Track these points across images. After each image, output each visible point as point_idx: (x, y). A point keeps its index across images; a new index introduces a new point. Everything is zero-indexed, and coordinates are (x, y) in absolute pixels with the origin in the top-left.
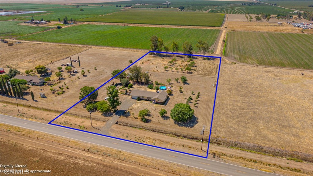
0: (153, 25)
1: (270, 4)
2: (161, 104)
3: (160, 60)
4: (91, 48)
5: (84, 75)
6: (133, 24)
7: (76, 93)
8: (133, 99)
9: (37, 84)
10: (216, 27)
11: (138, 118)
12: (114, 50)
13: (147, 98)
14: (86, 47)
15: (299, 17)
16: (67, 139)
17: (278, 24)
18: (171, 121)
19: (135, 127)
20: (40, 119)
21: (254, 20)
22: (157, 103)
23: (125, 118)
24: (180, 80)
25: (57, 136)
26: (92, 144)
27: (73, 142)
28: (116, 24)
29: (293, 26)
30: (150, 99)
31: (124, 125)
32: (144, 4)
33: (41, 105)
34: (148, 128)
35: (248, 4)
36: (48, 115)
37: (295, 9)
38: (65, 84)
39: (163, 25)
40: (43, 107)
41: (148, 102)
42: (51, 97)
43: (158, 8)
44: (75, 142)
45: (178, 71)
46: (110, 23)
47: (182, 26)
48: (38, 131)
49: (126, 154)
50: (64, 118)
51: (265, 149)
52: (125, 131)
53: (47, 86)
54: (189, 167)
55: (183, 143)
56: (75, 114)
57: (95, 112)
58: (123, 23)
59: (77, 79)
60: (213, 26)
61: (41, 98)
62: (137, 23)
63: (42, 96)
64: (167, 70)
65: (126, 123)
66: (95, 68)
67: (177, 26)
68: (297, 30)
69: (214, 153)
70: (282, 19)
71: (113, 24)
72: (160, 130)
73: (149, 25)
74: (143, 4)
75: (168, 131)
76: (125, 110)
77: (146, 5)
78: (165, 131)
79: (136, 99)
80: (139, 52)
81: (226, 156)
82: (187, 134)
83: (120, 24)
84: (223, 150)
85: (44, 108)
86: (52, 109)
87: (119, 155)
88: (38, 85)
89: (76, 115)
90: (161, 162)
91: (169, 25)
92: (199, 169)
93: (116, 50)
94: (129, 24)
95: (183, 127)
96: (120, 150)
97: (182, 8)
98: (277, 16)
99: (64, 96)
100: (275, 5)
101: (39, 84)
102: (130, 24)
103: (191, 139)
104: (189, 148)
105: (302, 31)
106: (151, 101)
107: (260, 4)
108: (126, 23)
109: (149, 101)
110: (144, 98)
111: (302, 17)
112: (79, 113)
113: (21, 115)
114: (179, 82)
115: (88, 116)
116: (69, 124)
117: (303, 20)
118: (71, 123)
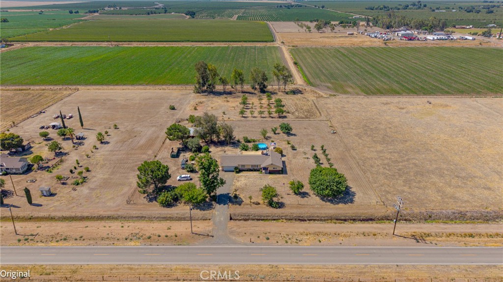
0: (165, 43)
1: (315, 6)
2: (280, 174)
3: (219, 101)
4: (78, 90)
5: (103, 141)
6: (129, 43)
7: (112, 177)
8: (226, 171)
9: (14, 171)
10: (269, 43)
11: (261, 202)
12: (124, 91)
13: (250, 167)
14: (66, 89)
15: (368, 24)
16: (162, 267)
17: (349, 34)
18: (314, 199)
19: (265, 218)
20: (76, 239)
21: (313, 30)
22: (271, 173)
23: (237, 206)
24: (279, 131)
25: (139, 265)
26: (217, 265)
27: (179, 269)
28: (94, 44)
29: (368, 36)
30: (256, 168)
31: (246, 220)
32: (120, 8)
33: (54, 211)
34: (288, 218)
35: (285, 6)
36: (87, 228)
37: (352, 13)
38: (79, 164)
39: (183, 42)
40: (64, 215)
41: (254, 172)
42: (64, 192)
43: (149, 14)
44: (183, 269)
45: (263, 115)
46: (83, 43)
47: (215, 43)
48: (92, 265)
49: (288, 269)
50: (126, 227)
51: (469, 214)
52: (257, 229)
53: (39, 171)
54: (397, 266)
55: (362, 231)
56: (141, 216)
57: (176, 205)
58: (108, 41)
59: (94, 150)
60: (264, 42)
61: (43, 197)
62: (135, 41)
63: (45, 194)
64: (244, 115)
65: (247, 214)
66: (116, 125)
67: (207, 43)
68: (378, 43)
69: (413, 236)
70: (349, 27)
71: (88, 43)
72: (310, 217)
73: (157, 43)
74: (118, 8)
75: (324, 215)
76: (228, 194)
77: (123, 8)
78: (318, 217)
79: (233, 171)
80: (172, 89)
81: (431, 236)
82: (354, 215)
83: (103, 43)
84: (421, 228)
85: (67, 216)
86: (85, 214)
87: (278, 274)
88: (17, 172)
89: (143, 219)
90: (352, 268)
91: (192, 42)
92: (413, 265)
93: (129, 89)
94: (121, 43)
95: (341, 205)
96: (275, 264)
97: (192, 14)
98: (339, 24)
99: (91, 187)
100: (323, 7)
101: (21, 171)
102: (123, 43)
103: (363, 220)
104: (374, 235)
105: (385, 43)
106: (259, 170)
107: (301, 6)
108: (114, 41)
109: (255, 170)
110: (246, 167)
111: (371, 24)
112: (149, 212)
113: (26, 240)
114: (279, 134)
115: (169, 216)
116: (144, 236)
117: (375, 28)
118: (148, 235)
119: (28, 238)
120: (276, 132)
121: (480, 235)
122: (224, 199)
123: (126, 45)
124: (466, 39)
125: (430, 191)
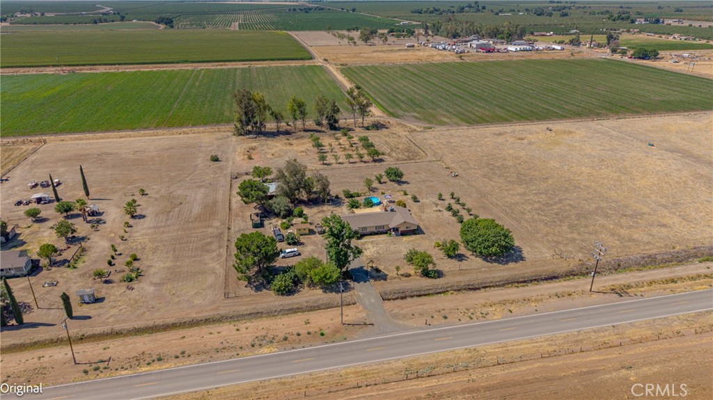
0: (150, 66)
1: (342, 9)
2: (416, 234)
3: (278, 144)
4: (45, 142)
5: (135, 214)
6: (92, 67)
7: (178, 264)
9: (13, 272)
10: (307, 61)
11: (412, 272)
12: (123, 139)
13: (374, 230)
14: (23, 143)
15: (426, 32)
16: (326, 374)
17: (408, 47)
18: (475, 262)
19: (427, 293)
20: (177, 357)
21: (359, 42)
22: (403, 234)
23: (382, 281)
24: (385, 179)
25: (292, 377)
26: (399, 360)
27: (351, 373)
28: (33, 71)
29: (434, 49)
30: (381, 230)
31: (402, 298)
32: (43, 14)
33: (117, 322)
34: (455, 288)
35: (300, 10)
36: (185, 339)
37: (396, 17)
39: (178, 63)
40: (136, 326)
41: (381, 236)
42: (115, 293)
43: (96, 23)
44: (356, 373)
45: (351, 160)
46: (13, 70)
47: (228, 63)
48: (223, 387)
49: (490, 350)
50: (243, 330)
51: (659, 257)
52: (425, 307)
53: (54, 269)
54: (613, 326)
55: (553, 292)
56: (255, 311)
57: (299, 291)
58: (54, 66)
59: (127, 229)
60: (299, 59)
61: (85, 305)
62: (100, 65)
63: (87, 299)
64: (325, 162)
65: (401, 291)
66: (142, 190)
67: (217, 64)
68: (450, 57)
69: (613, 290)
70: (404, 37)
71: (22, 70)
72: (482, 283)
73: (138, 66)
74: (39, 14)
75: (499, 279)
76: (362, 267)
77: (48, 15)
78: (492, 283)
80: (199, 132)
81: (632, 287)
82: (533, 274)
83: (48, 69)
84: (617, 280)
85: (142, 327)
86: (170, 321)
87: (482, 358)
88: (18, 273)
89: (259, 315)
90: (564, 337)
91: (193, 62)
92: (630, 323)
93: (130, 136)
94: (78, 68)
95: (511, 265)
96: (472, 347)
97: (169, 22)
98: (389, 32)
99: (154, 281)
100: (354, 10)
101: (25, 272)
102: (82, 67)
103: (546, 279)
104: (570, 295)
105: (461, 57)
106: (386, 233)
107: (323, 9)
108: (65, 65)
109: (381, 233)
110: (369, 230)
111: (430, 33)
112: (265, 305)
113: (96, 369)
114: (385, 183)
115: (296, 306)
116: (277, 339)
117: (438, 38)
118: (282, 335)
119: (99, 366)
120: (382, 181)
121: (681, 279)
122: (361, 275)
123: (86, 70)
124: (554, 49)
125: (604, 236)
